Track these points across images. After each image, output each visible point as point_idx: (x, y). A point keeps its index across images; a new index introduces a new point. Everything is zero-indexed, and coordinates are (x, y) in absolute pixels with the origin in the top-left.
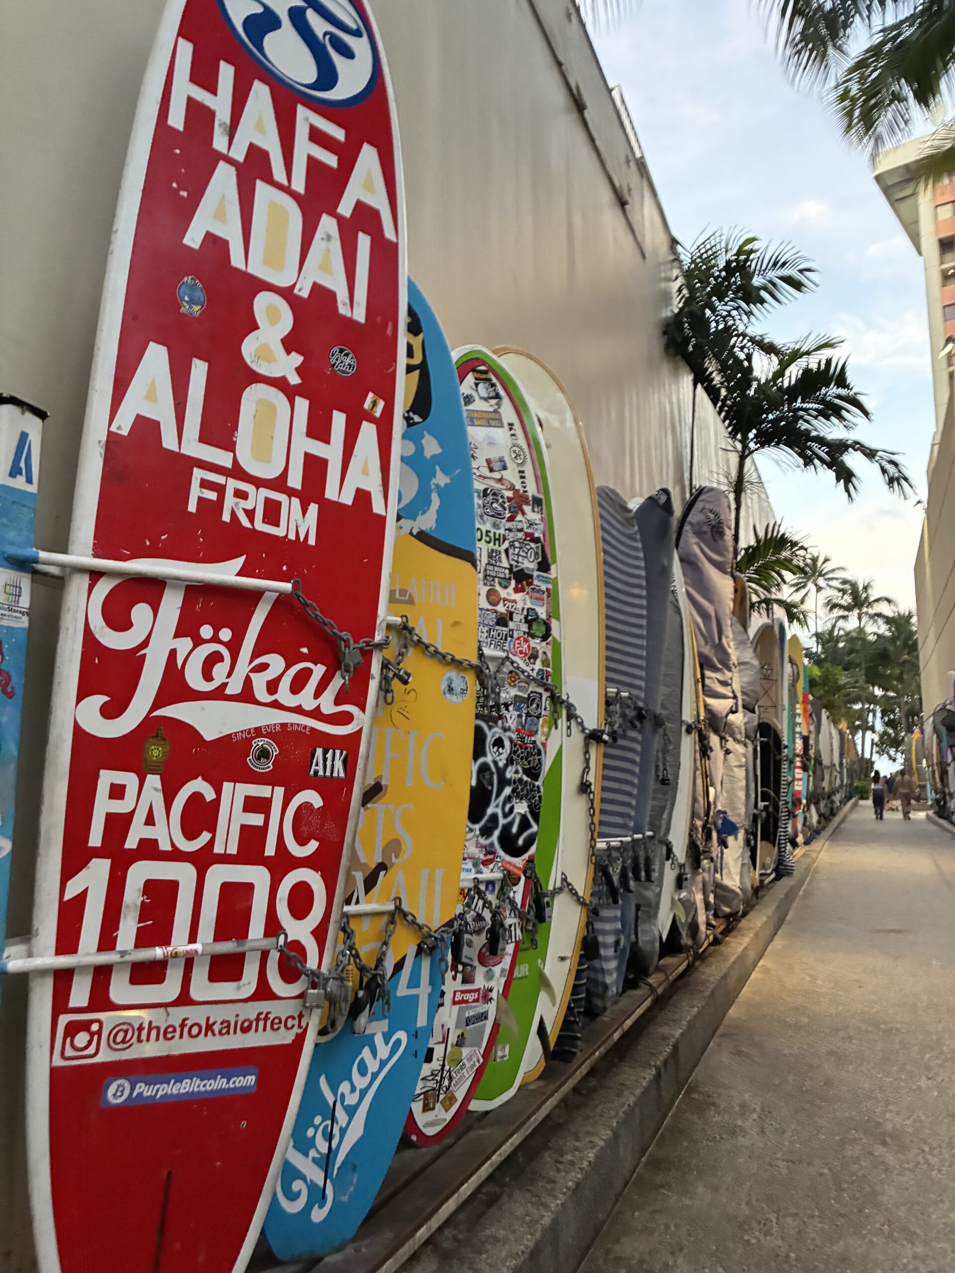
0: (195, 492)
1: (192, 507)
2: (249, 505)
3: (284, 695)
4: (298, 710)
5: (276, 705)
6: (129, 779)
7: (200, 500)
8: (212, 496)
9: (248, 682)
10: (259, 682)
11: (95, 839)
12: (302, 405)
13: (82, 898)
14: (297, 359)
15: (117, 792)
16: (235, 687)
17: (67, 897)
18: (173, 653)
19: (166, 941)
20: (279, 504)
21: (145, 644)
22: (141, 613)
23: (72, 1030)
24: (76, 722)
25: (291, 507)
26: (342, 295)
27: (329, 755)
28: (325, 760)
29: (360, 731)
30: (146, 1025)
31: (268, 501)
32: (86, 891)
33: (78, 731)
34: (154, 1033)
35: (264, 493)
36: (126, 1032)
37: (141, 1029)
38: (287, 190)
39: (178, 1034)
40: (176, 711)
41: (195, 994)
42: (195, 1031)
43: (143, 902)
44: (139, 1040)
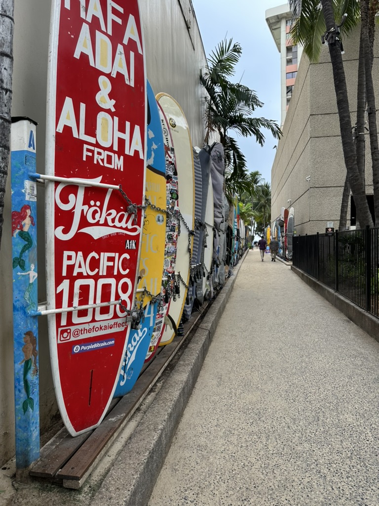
0: (85, 153)
1: (84, 159)
2: (102, 157)
3: (117, 223)
4: (121, 228)
5: (114, 226)
6: (73, 253)
7: (87, 156)
8: (90, 154)
9: (106, 219)
10: (109, 219)
11: (64, 273)
12: (116, 119)
13: (62, 292)
14: (113, 102)
15: (69, 258)
16: (102, 222)
17: (57, 292)
18: (83, 211)
19: (87, 303)
20: (111, 156)
21: (74, 208)
22: (71, 197)
23: (63, 332)
24: (55, 236)
25: (115, 157)
26: (126, 77)
27: (131, 242)
28: (130, 244)
29: (139, 234)
30: (83, 329)
31: (108, 155)
32: (63, 290)
33: (56, 239)
34: (85, 331)
35: (107, 153)
36: (78, 331)
37: (82, 330)
38: (106, 34)
39: (92, 331)
40: (85, 230)
41: (96, 319)
42: (97, 329)
43: (80, 292)
44: (82, 334)
